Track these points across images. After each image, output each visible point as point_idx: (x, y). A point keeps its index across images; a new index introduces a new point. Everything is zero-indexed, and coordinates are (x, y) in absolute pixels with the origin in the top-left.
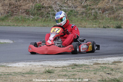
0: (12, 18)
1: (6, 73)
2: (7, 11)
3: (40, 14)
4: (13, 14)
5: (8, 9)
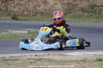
0: (70, 15)
1: (64, 60)
3: (93, 12)
4: (70, 11)
5: (66, 8)
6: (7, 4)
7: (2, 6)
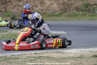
0: (66, 14)
1: (62, 57)
2: (61, 8)
3: (87, 11)
4: (66, 10)
6: (6, 6)
7: (2, 7)
